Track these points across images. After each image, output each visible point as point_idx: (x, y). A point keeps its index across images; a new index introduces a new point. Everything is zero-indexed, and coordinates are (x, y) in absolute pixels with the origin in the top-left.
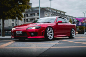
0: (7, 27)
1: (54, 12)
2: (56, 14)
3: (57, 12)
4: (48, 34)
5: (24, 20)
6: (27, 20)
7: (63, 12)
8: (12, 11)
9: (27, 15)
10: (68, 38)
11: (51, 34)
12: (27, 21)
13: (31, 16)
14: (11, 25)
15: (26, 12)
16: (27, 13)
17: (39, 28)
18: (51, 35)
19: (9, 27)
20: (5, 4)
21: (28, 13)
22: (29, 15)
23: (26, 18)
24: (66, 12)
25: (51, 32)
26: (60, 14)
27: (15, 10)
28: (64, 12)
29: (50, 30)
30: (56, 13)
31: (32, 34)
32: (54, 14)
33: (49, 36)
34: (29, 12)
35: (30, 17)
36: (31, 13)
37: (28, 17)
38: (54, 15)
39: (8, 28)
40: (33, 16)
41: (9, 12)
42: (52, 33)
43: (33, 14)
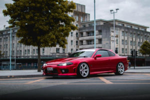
0: (48, 54)
1: (128, 28)
2: (131, 31)
3: (133, 27)
4: (80, 70)
5: (77, 42)
6: (82, 41)
7: (142, 27)
8: (50, 36)
9: (82, 34)
10: (113, 74)
11: (85, 70)
12: (82, 45)
13: (88, 36)
14: (56, 52)
15: (80, 29)
16: (81, 31)
17: (70, 64)
18: (86, 72)
19: (51, 54)
20: (40, 27)
21: (84, 31)
22: (85, 34)
23: (80, 39)
24: (149, 27)
25: (86, 68)
26: (138, 30)
27: (54, 34)
28: (145, 28)
29: (84, 66)
30: (131, 29)
31: (63, 71)
32: (127, 30)
33: (83, 73)
34: (84, 29)
35: (86, 38)
36: (87, 30)
37: (82, 36)
38: (126, 32)
39: (50, 56)
40: (91, 35)
41: (46, 36)
42: (88, 70)
43: (91, 32)
